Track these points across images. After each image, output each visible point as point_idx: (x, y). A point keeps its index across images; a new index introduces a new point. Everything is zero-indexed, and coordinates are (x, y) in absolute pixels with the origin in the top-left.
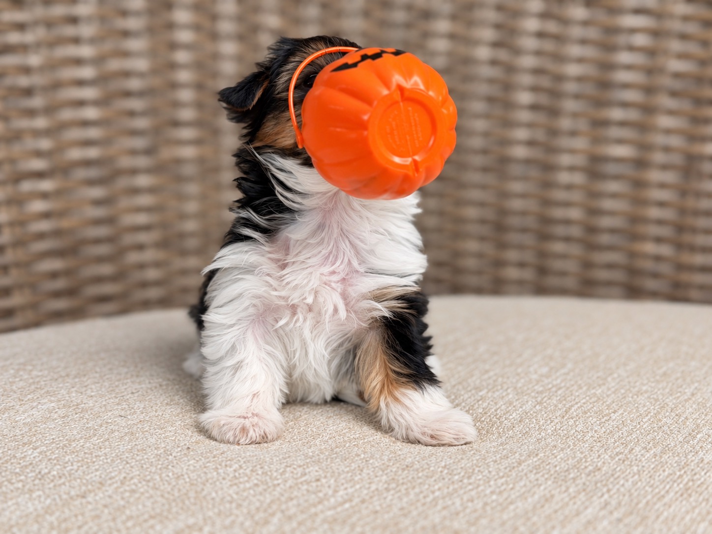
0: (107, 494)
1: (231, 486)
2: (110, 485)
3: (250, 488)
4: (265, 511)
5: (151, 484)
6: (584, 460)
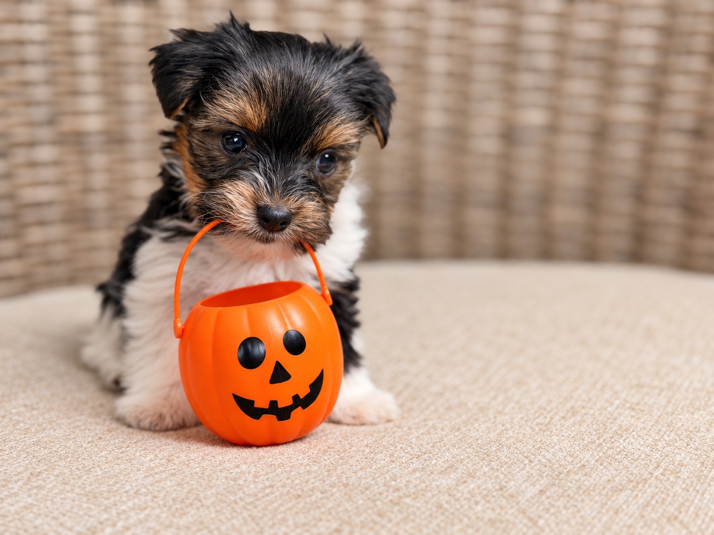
0: (12, 491)
1: (146, 477)
2: (16, 482)
3: (166, 478)
4: (182, 501)
5: (60, 478)
6: (505, 432)
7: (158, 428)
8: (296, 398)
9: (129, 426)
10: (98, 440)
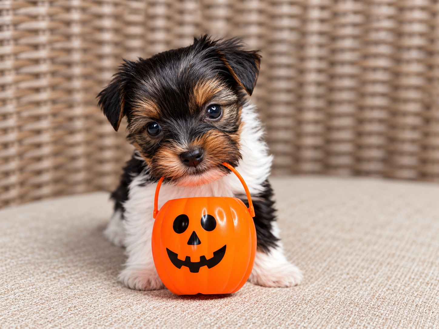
7: (147, 289)
8: (203, 258)
9: (129, 288)
10: (110, 294)
